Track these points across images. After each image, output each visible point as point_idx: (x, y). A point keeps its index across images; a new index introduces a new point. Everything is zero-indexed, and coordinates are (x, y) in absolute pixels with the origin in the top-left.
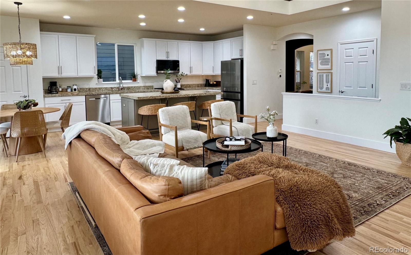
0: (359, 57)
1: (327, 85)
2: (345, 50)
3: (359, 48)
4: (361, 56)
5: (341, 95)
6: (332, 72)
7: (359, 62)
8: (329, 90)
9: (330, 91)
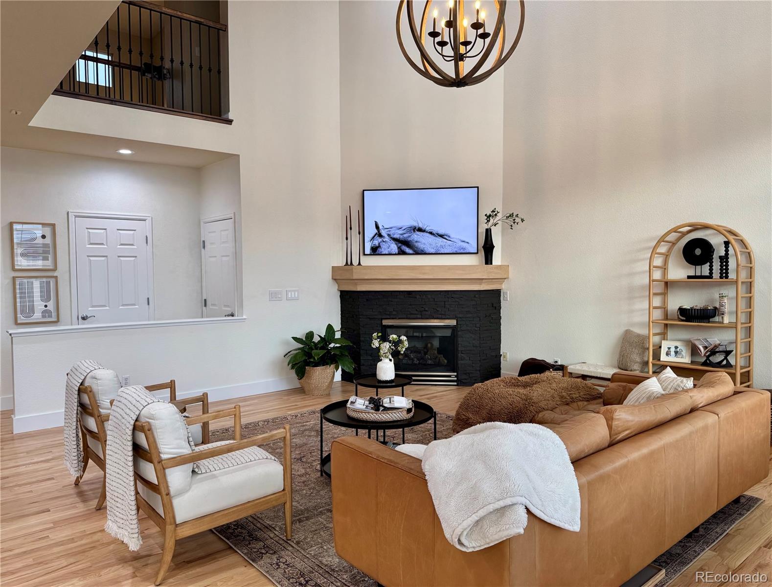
0: (119, 247)
1: (46, 306)
2: (86, 230)
3: (118, 230)
4: (122, 245)
5: (83, 324)
6: (57, 276)
7: (119, 257)
8: (50, 316)
9: (54, 319)
